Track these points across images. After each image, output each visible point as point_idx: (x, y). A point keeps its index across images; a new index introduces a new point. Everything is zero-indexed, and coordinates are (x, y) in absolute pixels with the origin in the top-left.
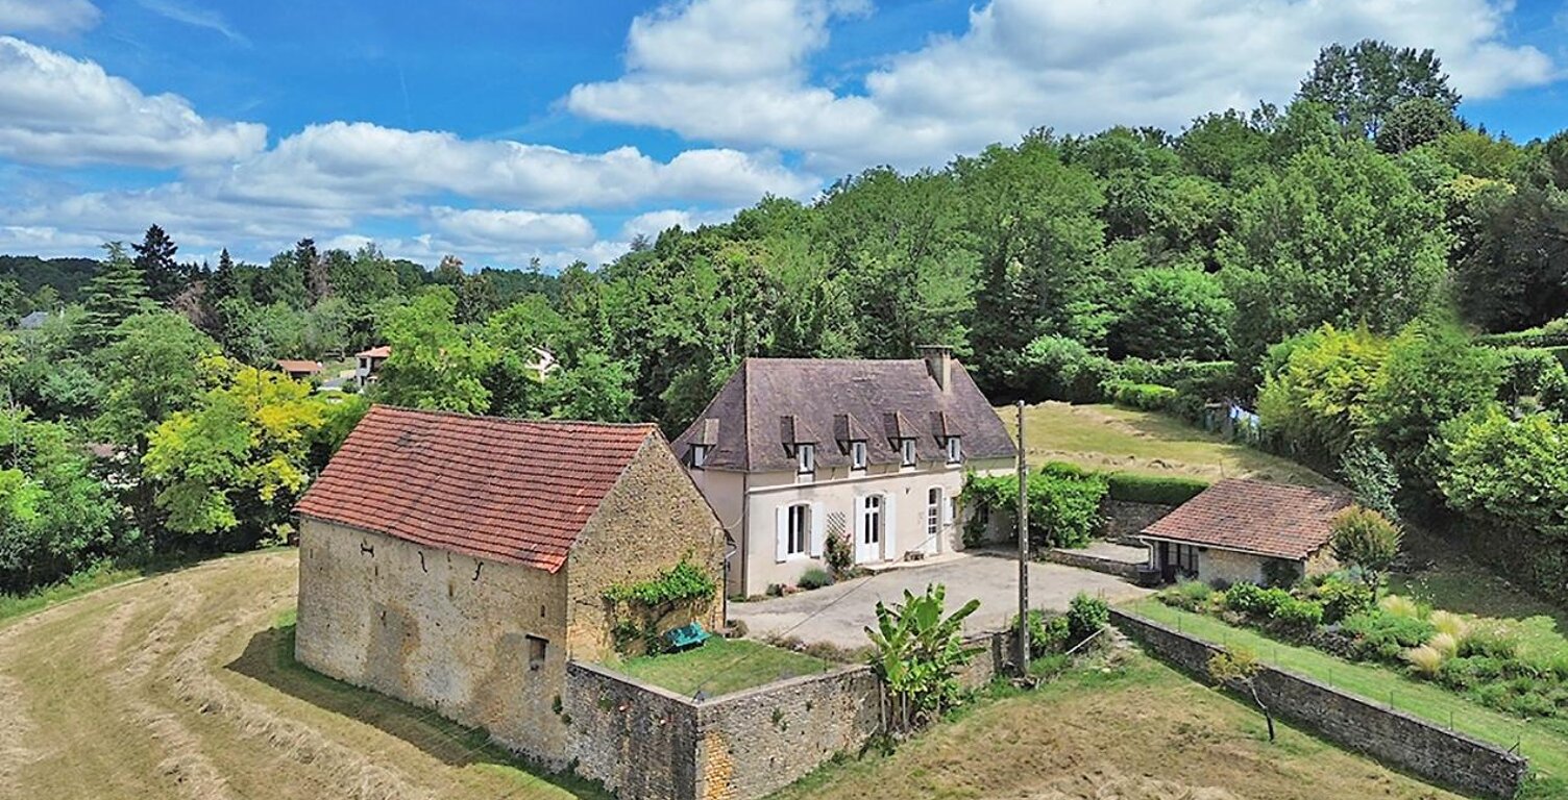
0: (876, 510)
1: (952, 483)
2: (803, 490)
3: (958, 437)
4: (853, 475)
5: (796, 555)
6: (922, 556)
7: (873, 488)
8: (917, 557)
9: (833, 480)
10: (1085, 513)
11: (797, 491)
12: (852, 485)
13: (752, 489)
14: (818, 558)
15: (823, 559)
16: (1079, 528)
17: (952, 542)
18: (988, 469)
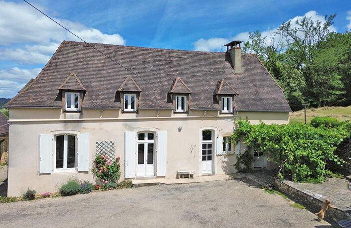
0: (151, 141)
1: (224, 127)
2: (69, 124)
3: (232, 96)
4: (122, 116)
5: (66, 170)
6: (192, 176)
7: (146, 126)
8: (187, 176)
9: (101, 118)
10: (320, 152)
11: (63, 124)
12: (121, 123)
13: (10, 120)
14: (86, 172)
15: (91, 174)
16: (313, 165)
17: (223, 167)
18: (260, 119)
